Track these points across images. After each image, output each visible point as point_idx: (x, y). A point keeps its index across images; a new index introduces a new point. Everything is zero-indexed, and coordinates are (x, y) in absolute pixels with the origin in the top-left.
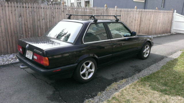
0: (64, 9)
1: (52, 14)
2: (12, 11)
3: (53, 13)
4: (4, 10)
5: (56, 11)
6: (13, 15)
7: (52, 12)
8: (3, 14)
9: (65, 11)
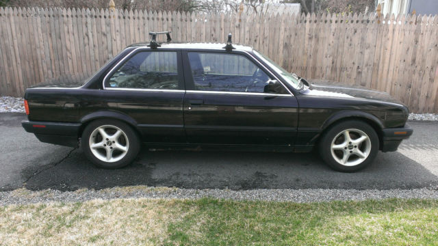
0: (240, 20)
1: (213, 32)
2: (138, 25)
3: (215, 30)
4: (126, 25)
5: (222, 27)
6: (141, 33)
7: (212, 29)
8: (125, 31)
9: (242, 25)
